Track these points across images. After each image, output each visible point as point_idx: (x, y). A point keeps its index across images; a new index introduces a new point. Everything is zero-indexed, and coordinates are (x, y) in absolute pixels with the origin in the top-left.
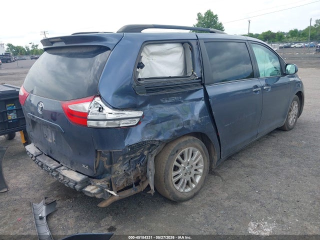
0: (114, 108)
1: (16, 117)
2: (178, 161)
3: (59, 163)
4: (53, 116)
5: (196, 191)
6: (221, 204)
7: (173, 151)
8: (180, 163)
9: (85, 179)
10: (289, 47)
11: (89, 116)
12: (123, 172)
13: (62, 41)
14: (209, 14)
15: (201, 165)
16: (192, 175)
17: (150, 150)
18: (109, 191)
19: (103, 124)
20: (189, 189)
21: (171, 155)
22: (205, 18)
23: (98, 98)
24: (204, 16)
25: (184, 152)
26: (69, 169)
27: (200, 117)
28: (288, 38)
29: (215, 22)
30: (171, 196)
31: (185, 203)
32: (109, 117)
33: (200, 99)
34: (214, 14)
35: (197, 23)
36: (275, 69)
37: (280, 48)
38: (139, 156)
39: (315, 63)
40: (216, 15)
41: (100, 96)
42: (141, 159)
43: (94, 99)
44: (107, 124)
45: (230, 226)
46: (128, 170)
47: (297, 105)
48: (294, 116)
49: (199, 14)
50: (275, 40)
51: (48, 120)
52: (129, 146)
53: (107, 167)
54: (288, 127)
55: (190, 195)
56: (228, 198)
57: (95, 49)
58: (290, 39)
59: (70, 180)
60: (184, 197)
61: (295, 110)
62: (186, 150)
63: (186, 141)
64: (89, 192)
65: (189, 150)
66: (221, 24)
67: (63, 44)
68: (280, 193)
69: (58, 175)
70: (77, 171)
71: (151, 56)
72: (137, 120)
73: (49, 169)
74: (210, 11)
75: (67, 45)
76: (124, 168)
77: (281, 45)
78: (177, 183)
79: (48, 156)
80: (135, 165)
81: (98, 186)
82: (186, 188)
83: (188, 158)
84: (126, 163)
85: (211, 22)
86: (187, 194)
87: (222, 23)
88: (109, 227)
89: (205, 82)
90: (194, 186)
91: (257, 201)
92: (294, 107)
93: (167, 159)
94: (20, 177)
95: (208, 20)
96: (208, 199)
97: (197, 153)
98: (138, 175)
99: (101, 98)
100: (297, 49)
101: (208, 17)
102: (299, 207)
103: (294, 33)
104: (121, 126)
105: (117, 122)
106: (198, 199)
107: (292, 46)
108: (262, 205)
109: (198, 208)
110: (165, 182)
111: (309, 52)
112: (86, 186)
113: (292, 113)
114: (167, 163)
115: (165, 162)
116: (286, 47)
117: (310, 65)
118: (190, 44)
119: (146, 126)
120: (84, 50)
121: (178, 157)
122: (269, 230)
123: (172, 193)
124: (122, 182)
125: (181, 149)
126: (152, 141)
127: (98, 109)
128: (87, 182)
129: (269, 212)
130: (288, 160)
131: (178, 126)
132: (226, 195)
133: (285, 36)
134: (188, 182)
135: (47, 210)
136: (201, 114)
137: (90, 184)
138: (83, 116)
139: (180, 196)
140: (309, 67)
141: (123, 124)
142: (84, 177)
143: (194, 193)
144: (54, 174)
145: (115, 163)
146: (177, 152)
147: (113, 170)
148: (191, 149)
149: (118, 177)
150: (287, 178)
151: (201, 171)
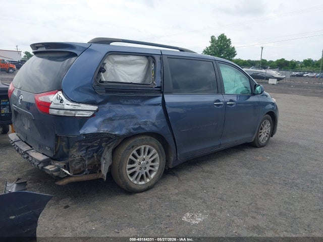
0: (72, 101)
1: (8, 112)
2: (134, 155)
3: (31, 147)
4: (28, 106)
5: (150, 185)
6: (169, 198)
7: (129, 146)
8: (136, 158)
9: (47, 159)
10: (301, 76)
11: (52, 106)
12: (80, 157)
13: (43, 47)
14: (222, 37)
15: (157, 163)
16: (147, 170)
17: (108, 143)
18: (64, 170)
19: (62, 113)
20: (143, 183)
21: (127, 149)
22: (218, 41)
23: (60, 92)
24: (217, 39)
25: (141, 148)
26: (37, 152)
27: (156, 119)
28: (302, 67)
29: (228, 46)
30: (124, 186)
31: (138, 194)
32: (66, 107)
33: (158, 104)
34: (228, 39)
35: (210, 45)
36: (245, 89)
37: (293, 76)
38: (97, 146)
39: (321, 93)
40: (229, 40)
41: (61, 90)
42: (99, 149)
43: (57, 92)
44: (65, 113)
45: (168, 214)
46: (84, 156)
47: (269, 124)
48: (266, 134)
49: (212, 37)
50: (289, 68)
51: (24, 109)
52: (84, 135)
53: (65, 150)
54: (259, 144)
55: (143, 188)
56: (177, 194)
57: (67, 54)
58: (304, 69)
59: (36, 160)
60: (138, 188)
61: (267, 128)
62: (143, 147)
63: (143, 139)
64: (48, 170)
65: (145, 148)
66: (233, 48)
67: (44, 49)
68: (225, 194)
69: (28, 158)
70: (43, 154)
71: (115, 64)
72: (91, 113)
73: (23, 152)
74: (223, 34)
75: (47, 50)
76: (80, 154)
77: (294, 73)
78: (132, 175)
79: (25, 142)
80: (92, 153)
81: (56, 166)
82: (140, 181)
83: (144, 154)
84: (83, 150)
85: (224, 45)
86: (140, 186)
87: (235, 48)
88: (65, 205)
89: (164, 91)
90: (148, 180)
91: (201, 198)
92: (266, 126)
93: (123, 152)
94: (3, 163)
95: (221, 43)
96: (160, 193)
97: (154, 151)
98: (95, 163)
99: (62, 92)
100: (309, 79)
101: (221, 40)
102: (235, 206)
103: (308, 63)
104: (76, 115)
105: (73, 112)
106: (151, 192)
107: (305, 75)
108: (204, 202)
109: (148, 199)
110: (119, 172)
111: (319, 82)
112: (47, 166)
113: (263, 131)
114: (122, 155)
115: (121, 155)
116: (297, 76)
117: (314, 94)
118: (153, 58)
119: (104, 121)
120: (59, 55)
121: (134, 152)
122: (200, 219)
123: (125, 183)
124: (79, 166)
125: (138, 146)
126: (108, 134)
127: (60, 101)
128: (49, 162)
129: (208, 207)
130: (246, 170)
131: (135, 125)
132: (177, 191)
133: (299, 65)
134: (142, 176)
135: (17, 187)
136: (158, 117)
137: (51, 164)
138: (47, 106)
139: (133, 187)
140: (312, 96)
141: (78, 114)
142: (46, 157)
143: (147, 187)
144: (26, 156)
145: (72, 148)
146: (133, 147)
147: (70, 154)
148: (148, 147)
149: (74, 160)
150: (237, 184)
151: (157, 168)
